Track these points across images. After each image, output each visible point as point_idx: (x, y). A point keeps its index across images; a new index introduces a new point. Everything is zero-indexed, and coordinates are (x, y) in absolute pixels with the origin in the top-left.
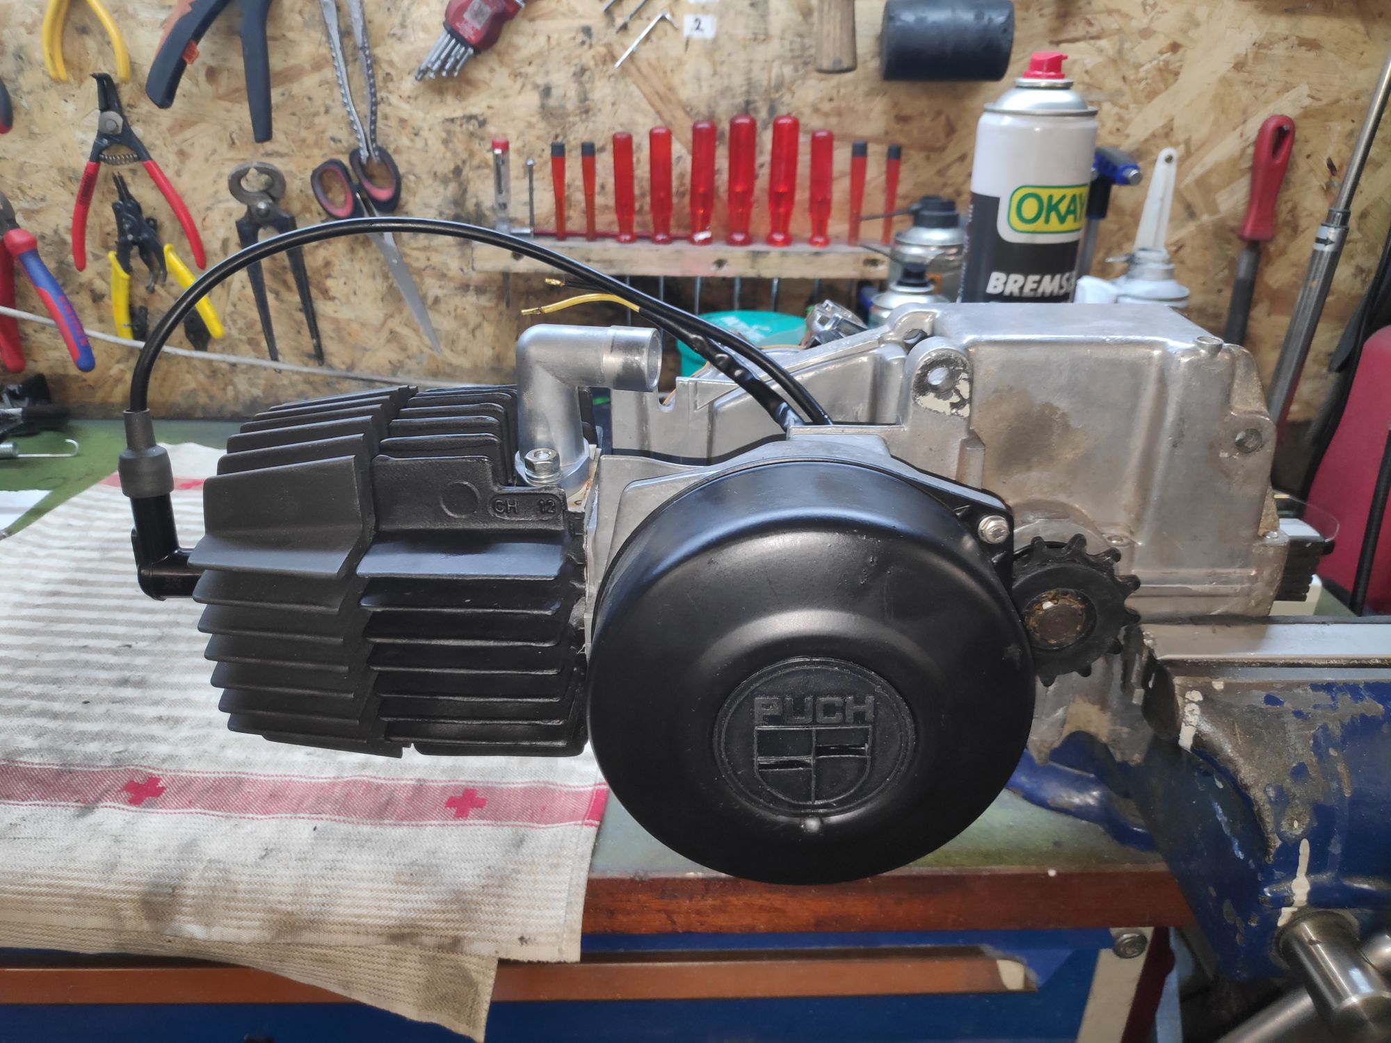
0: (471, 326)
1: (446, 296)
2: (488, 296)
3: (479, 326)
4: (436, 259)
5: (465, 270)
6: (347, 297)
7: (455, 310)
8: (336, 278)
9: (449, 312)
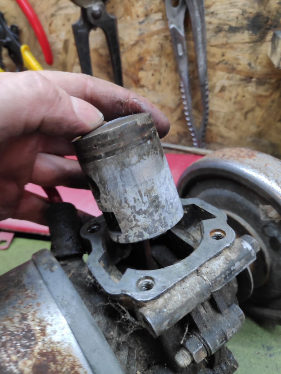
0: (245, 110)
1: (231, 86)
2: (267, 86)
3: (252, 110)
4: (230, 55)
5: (253, 65)
6: (154, 85)
7: (236, 97)
8: (146, 70)
9: (230, 99)
